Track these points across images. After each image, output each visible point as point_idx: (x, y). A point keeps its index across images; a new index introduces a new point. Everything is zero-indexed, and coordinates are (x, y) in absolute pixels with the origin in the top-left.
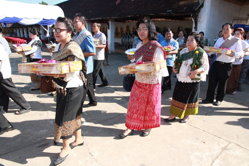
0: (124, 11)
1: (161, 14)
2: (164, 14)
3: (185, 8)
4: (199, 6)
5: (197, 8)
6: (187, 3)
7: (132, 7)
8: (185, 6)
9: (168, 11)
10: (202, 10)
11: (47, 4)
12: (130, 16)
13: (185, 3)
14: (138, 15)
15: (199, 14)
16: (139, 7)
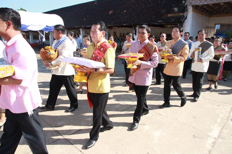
0: (119, 20)
1: (154, 23)
2: (156, 23)
3: (173, 19)
4: (184, 18)
5: (183, 20)
6: (174, 15)
7: (126, 17)
8: (173, 17)
9: (159, 21)
10: (186, 21)
11: (26, 11)
12: (125, 25)
13: (173, 15)
14: (132, 24)
15: (183, 24)
16: (132, 17)
